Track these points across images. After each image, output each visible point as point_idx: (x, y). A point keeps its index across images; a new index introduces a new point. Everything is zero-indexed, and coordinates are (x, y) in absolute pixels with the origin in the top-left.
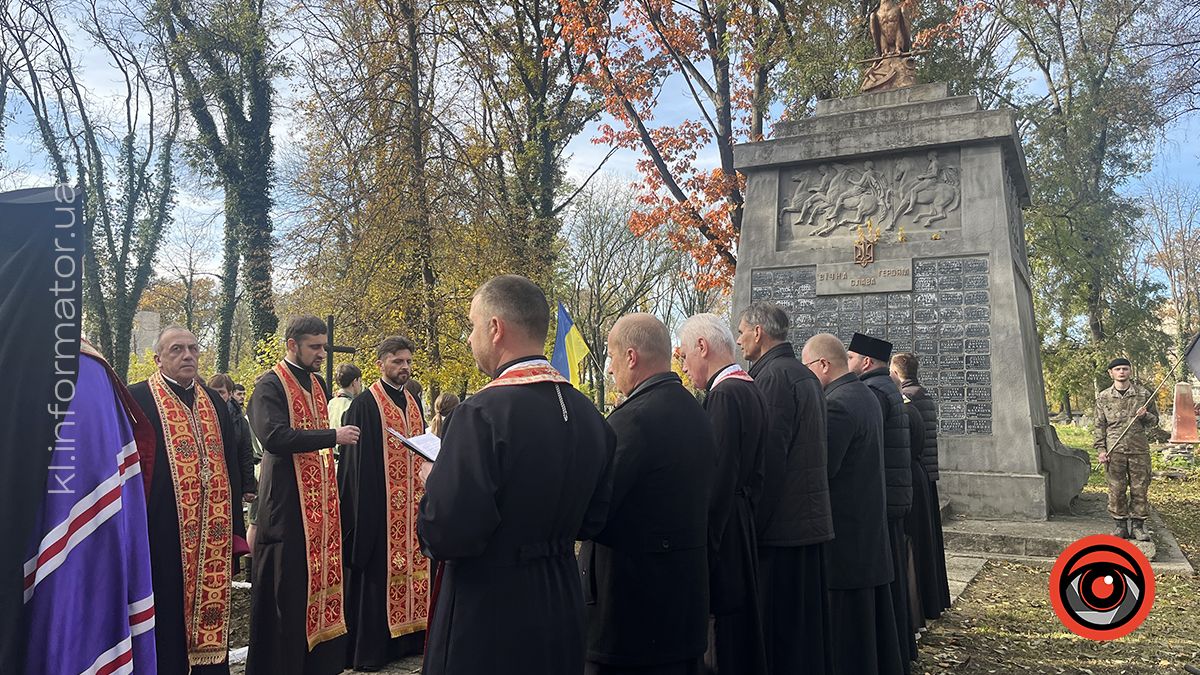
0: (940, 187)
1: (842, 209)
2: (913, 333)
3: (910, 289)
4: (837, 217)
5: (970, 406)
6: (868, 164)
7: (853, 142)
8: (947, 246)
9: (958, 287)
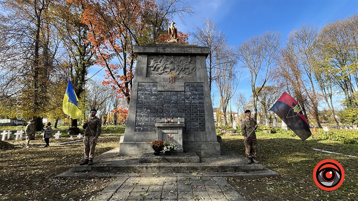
0: (191, 65)
1: (165, 68)
2: (185, 103)
3: (184, 91)
4: (163, 70)
5: (200, 124)
6: (172, 57)
7: (169, 50)
8: (193, 80)
9: (196, 91)
